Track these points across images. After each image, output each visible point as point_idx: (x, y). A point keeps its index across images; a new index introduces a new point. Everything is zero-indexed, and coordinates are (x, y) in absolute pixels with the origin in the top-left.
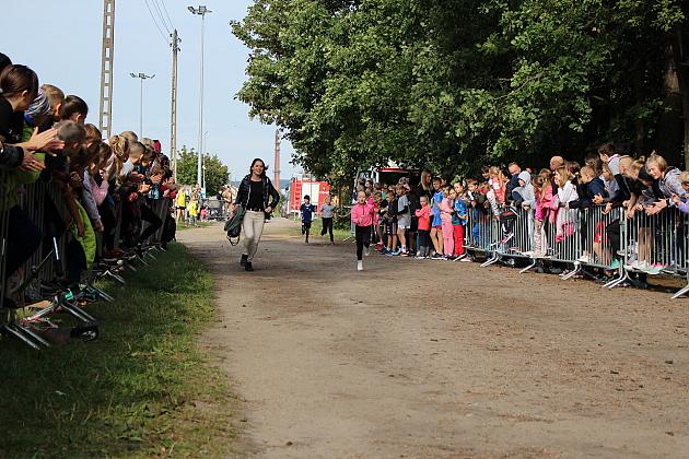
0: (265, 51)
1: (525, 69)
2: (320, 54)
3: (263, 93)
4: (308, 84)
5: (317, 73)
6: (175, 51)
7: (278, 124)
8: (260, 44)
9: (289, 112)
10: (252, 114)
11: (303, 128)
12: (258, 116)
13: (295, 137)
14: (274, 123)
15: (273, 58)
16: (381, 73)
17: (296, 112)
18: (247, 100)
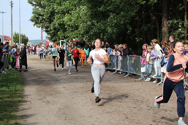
0: (37, 7)
1: (112, 16)
2: (53, 8)
3: (37, 19)
4: (50, 16)
5: (53, 13)
6: (12, 7)
7: (42, 28)
8: (35, 5)
9: (45, 24)
10: (34, 25)
11: (49, 29)
12: (36, 26)
13: (47, 31)
14: (41, 28)
15: (40, 9)
16: (71, 14)
17: (47, 24)
18: (33, 21)
